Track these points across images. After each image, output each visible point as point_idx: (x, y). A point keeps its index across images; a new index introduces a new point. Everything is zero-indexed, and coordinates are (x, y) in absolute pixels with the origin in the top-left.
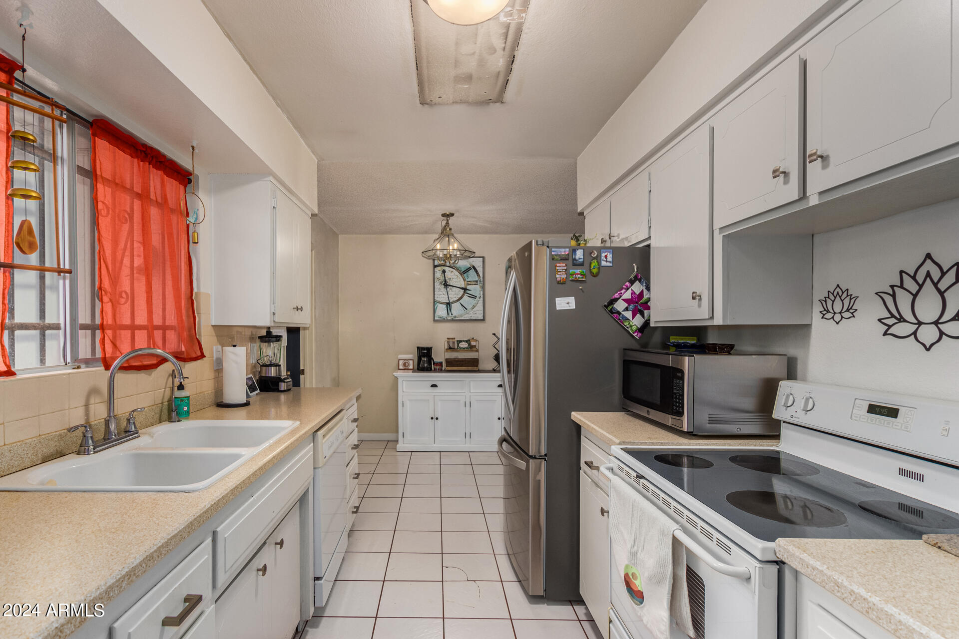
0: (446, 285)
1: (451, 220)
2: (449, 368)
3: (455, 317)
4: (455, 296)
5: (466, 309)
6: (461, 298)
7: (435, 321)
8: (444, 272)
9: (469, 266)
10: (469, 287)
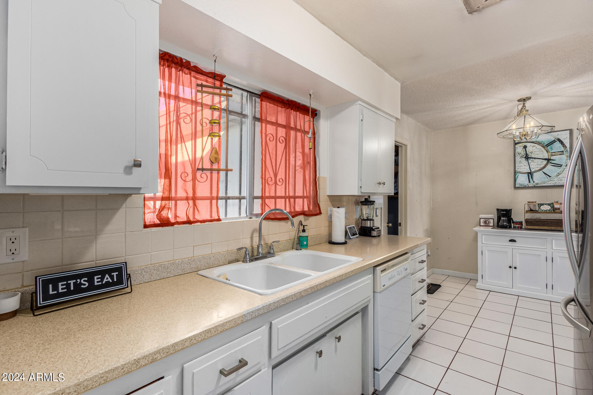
0: (527, 157)
1: (528, 104)
2: (529, 227)
3: (537, 184)
4: (537, 166)
5: (550, 177)
6: (544, 167)
7: (515, 188)
8: (525, 147)
9: (553, 139)
10: (552, 158)
